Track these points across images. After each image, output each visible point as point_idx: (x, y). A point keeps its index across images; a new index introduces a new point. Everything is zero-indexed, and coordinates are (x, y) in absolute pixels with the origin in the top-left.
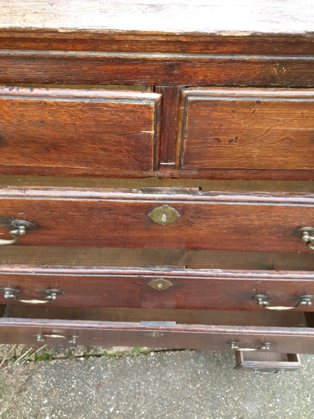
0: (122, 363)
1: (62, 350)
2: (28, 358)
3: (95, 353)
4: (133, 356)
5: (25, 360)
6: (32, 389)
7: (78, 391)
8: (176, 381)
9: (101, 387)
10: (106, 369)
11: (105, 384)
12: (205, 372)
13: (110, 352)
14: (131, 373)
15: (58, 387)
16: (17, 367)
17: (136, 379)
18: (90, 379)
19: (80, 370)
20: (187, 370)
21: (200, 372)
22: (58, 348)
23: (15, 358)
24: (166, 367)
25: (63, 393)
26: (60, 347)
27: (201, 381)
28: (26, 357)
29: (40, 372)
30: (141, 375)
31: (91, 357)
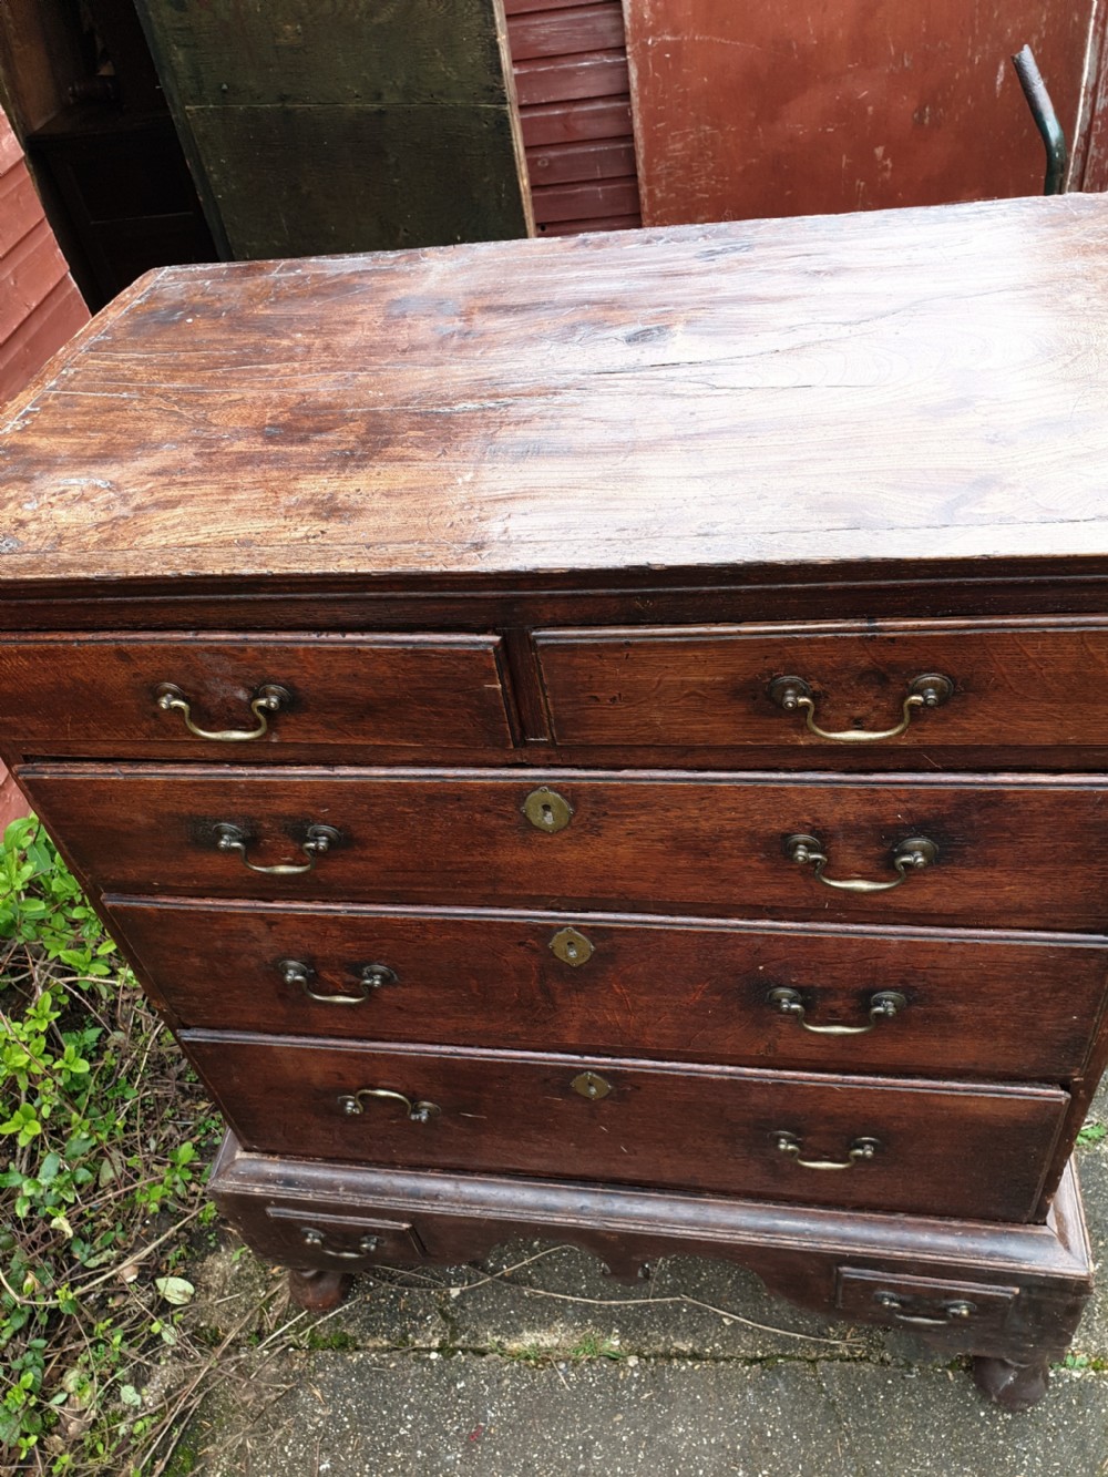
0: (545, 1380)
1: (384, 1328)
2: (291, 1337)
3: (472, 1345)
4: (576, 1363)
5: (283, 1343)
6: (294, 1426)
7: (416, 1448)
8: (697, 1452)
9: (478, 1442)
10: (498, 1394)
11: (492, 1435)
12: (788, 1435)
13: (513, 1346)
14: (566, 1411)
15: (361, 1431)
16: (262, 1360)
17: (580, 1431)
18: (451, 1417)
19: (427, 1387)
20: (732, 1420)
21: (773, 1431)
22: (372, 1320)
23: (260, 1335)
24: (670, 1404)
25: (375, 1447)
26: (379, 1317)
27: (775, 1461)
28: (288, 1335)
29: (319, 1381)
30: (596, 1421)
31: (460, 1353)
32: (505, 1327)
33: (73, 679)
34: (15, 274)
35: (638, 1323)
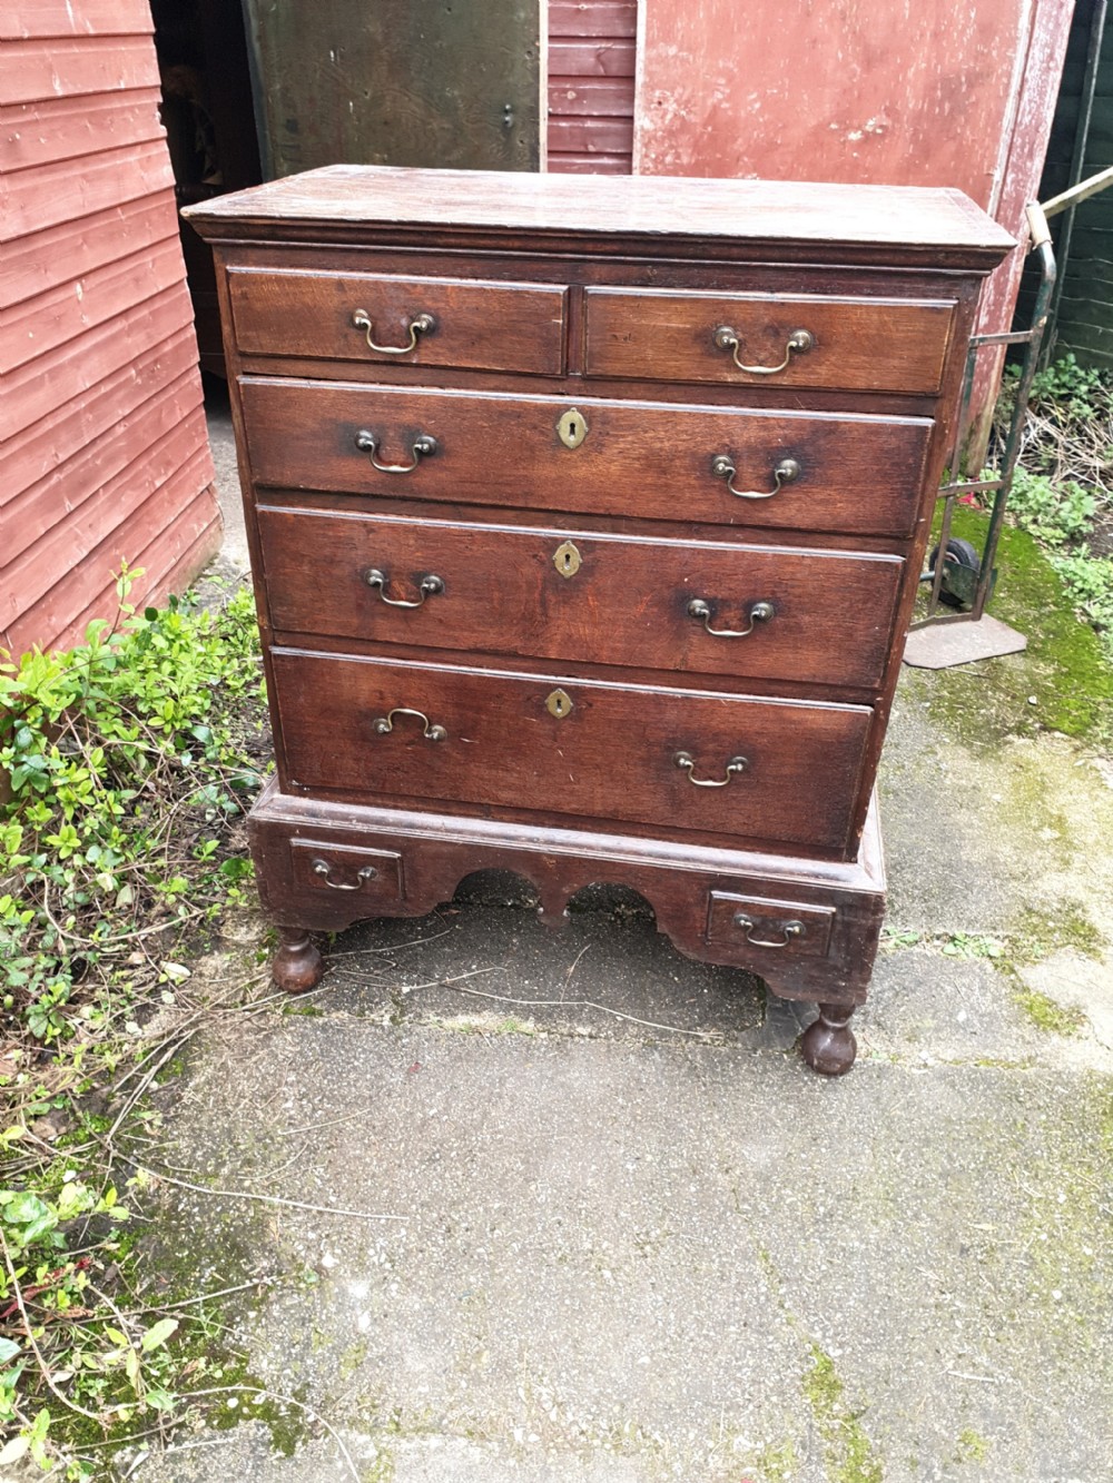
0: (474, 1042)
1: (346, 1007)
4: (499, 1034)
6: (268, 1055)
7: (366, 1073)
8: (588, 1087)
9: (416, 1072)
10: (435, 1047)
11: (428, 1069)
12: (659, 1082)
13: (449, 1023)
14: (488, 1059)
15: (323, 1061)
17: (498, 1071)
18: (396, 1058)
19: (378, 1040)
20: (617, 1072)
21: (647, 1079)
22: (336, 1001)
24: (570, 1060)
25: (333, 1071)
26: (343, 1000)
27: (647, 1095)
29: (291, 1031)
30: (511, 1066)
31: (406, 1023)
32: (444, 1012)
33: (303, 303)
34: (154, 261)
35: (550, 1015)
